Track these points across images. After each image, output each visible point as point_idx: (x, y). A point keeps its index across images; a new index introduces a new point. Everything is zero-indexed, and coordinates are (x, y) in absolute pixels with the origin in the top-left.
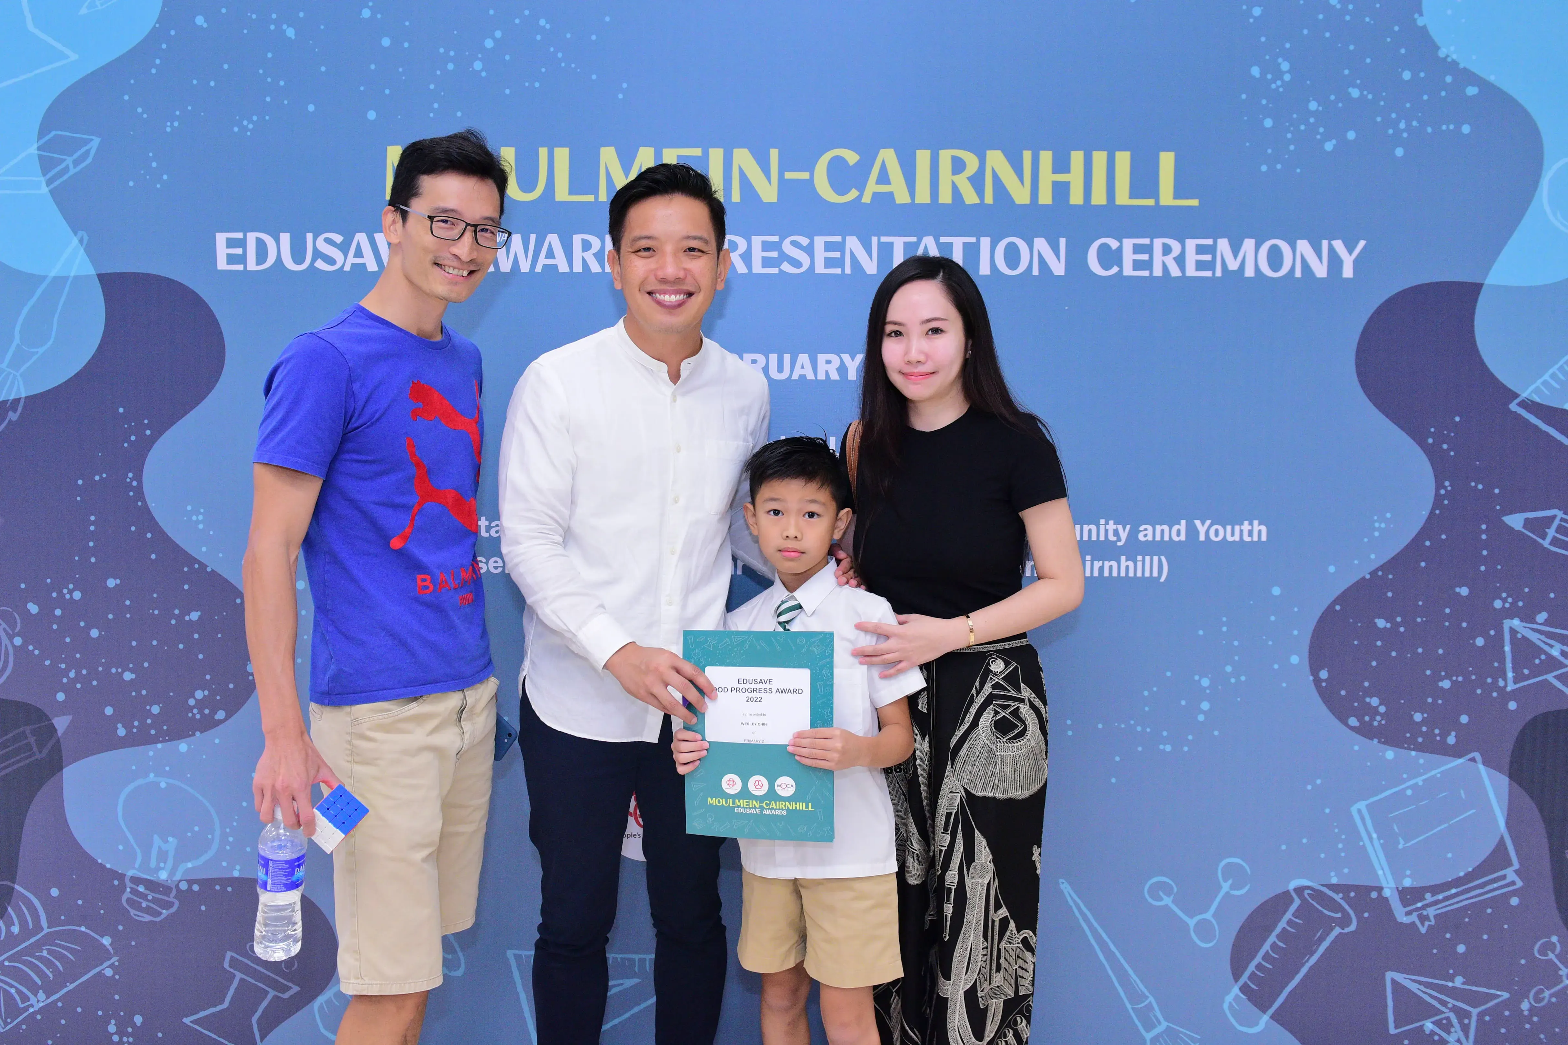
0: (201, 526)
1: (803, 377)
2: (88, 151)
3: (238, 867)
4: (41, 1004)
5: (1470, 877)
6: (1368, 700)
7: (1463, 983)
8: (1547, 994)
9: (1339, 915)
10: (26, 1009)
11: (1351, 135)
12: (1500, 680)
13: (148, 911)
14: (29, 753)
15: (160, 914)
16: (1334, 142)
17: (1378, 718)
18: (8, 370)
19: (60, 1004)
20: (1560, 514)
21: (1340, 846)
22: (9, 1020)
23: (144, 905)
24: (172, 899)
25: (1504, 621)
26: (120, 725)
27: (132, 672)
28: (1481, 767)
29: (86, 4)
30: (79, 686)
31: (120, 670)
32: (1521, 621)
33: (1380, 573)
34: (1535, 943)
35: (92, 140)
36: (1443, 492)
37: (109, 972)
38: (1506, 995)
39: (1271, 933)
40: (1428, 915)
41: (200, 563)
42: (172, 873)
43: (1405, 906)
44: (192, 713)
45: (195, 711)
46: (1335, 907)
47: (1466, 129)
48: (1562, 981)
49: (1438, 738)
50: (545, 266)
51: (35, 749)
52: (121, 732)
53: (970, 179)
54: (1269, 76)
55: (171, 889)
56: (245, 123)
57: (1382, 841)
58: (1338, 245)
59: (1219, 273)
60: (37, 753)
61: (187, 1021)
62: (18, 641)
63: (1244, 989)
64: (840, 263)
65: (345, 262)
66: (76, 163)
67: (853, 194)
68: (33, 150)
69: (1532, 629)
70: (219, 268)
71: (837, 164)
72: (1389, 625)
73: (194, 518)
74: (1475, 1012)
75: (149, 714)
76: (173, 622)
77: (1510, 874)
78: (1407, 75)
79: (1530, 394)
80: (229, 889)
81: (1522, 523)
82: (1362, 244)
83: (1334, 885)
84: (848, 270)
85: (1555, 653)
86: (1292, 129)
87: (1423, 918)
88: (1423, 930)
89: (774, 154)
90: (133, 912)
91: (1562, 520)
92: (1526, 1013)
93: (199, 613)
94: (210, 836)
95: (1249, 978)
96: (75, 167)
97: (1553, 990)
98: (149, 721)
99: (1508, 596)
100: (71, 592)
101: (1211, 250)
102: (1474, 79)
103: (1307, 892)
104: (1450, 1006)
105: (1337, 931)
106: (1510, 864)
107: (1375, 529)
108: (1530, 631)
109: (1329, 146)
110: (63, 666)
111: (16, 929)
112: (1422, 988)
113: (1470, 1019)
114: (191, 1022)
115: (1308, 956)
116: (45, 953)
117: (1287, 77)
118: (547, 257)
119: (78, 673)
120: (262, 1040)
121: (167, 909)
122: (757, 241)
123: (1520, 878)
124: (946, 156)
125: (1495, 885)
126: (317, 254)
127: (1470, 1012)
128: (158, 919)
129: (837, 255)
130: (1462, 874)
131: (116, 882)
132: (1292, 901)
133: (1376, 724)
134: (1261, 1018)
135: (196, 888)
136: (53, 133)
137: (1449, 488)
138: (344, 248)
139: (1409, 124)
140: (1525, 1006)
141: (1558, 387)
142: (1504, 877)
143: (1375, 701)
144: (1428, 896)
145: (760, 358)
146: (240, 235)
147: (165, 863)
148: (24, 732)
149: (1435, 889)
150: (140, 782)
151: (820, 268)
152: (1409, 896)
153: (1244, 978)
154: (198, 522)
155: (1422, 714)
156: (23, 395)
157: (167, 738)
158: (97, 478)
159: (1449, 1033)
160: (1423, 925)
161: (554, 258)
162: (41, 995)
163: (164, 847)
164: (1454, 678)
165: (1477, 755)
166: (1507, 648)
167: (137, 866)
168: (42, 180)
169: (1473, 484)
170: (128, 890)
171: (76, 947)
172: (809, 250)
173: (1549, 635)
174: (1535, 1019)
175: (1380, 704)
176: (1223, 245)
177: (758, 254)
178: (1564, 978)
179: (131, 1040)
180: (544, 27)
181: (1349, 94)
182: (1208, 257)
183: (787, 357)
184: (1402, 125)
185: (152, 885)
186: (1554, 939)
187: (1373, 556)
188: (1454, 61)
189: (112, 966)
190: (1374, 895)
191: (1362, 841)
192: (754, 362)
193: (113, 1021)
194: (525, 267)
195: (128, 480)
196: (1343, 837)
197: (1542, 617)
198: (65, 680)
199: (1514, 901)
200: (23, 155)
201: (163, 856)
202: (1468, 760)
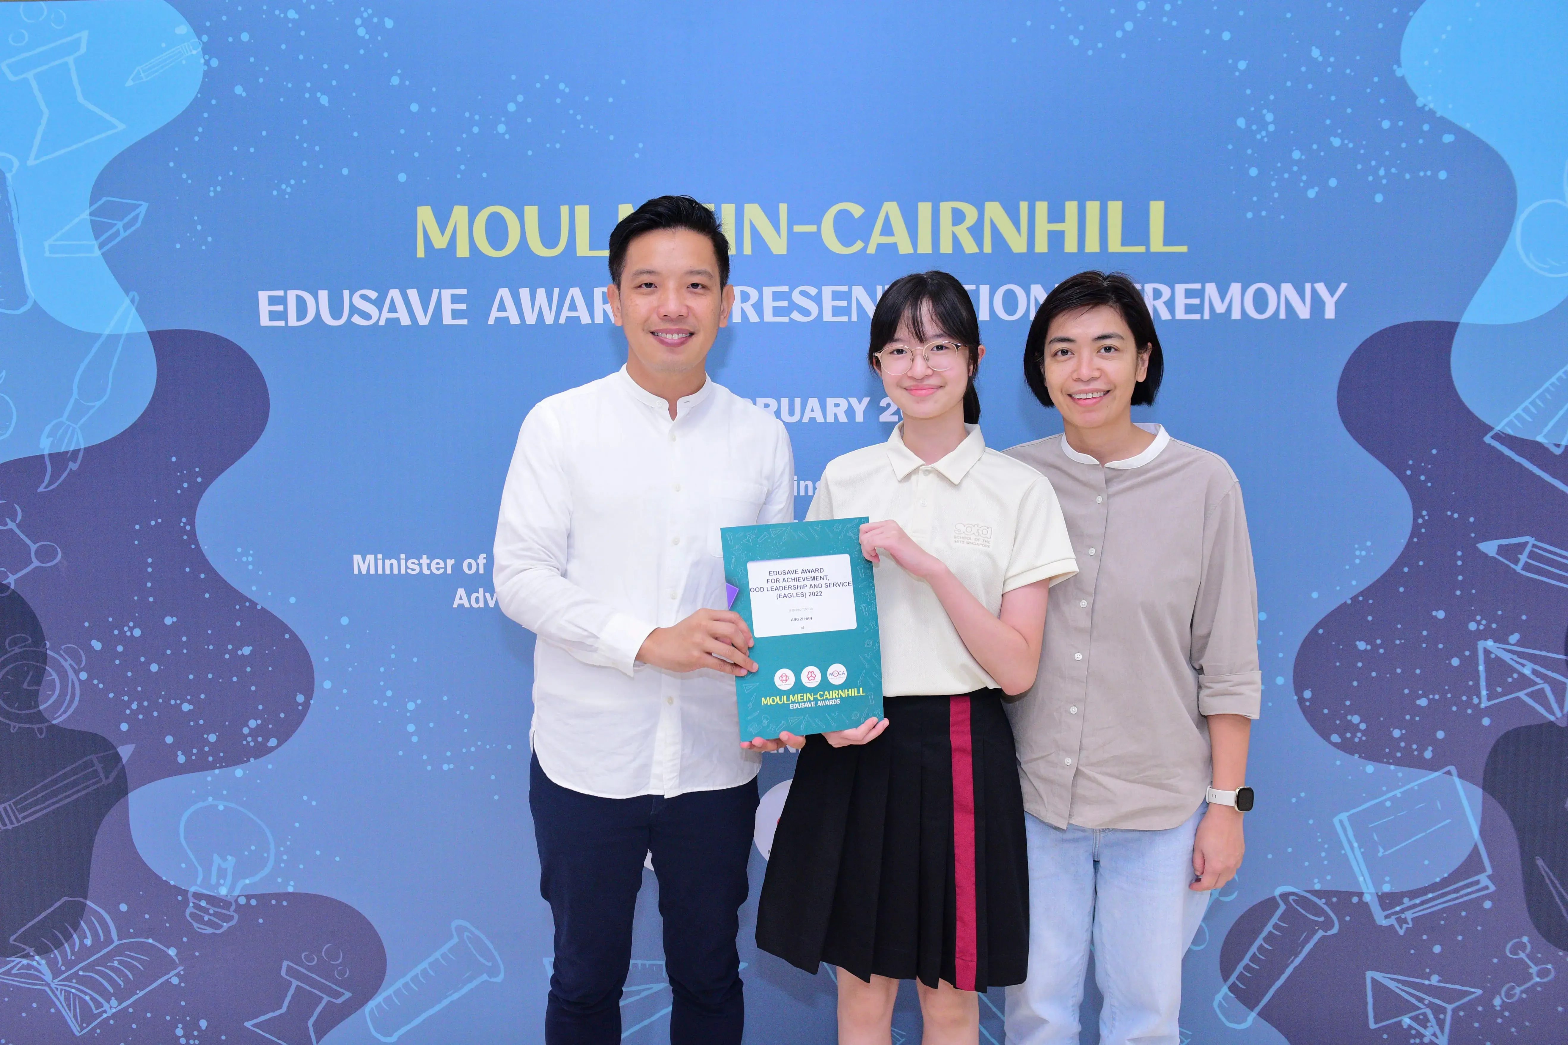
0: (250, 567)
1: (812, 420)
2: (138, 215)
3: (292, 883)
4: (114, 1011)
5: (1445, 882)
6: (1349, 717)
7: (1439, 981)
8: (1518, 990)
9: (1322, 919)
10: (100, 1014)
11: (1333, 182)
12: (1474, 697)
13: (210, 924)
14: (97, 779)
15: (222, 926)
16: (1316, 189)
17: (1359, 735)
18: (68, 423)
19: (131, 1010)
20: (1531, 540)
21: (1323, 854)
22: (84, 1025)
23: (206, 918)
24: (231, 913)
25: (1478, 642)
26: (179, 753)
27: (189, 702)
28: (1457, 780)
29: (132, 76)
30: (141, 717)
31: (178, 702)
32: (1495, 642)
33: (1361, 599)
34: (1506, 943)
35: (140, 205)
36: (1420, 521)
37: (175, 981)
38: (1479, 992)
39: (1258, 937)
40: (1406, 918)
41: (250, 601)
42: (232, 888)
43: (1384, 910)
44: (247, 740)
45: (249, 739)
46: (1319, 911)
47: (1443, 175)
48: (1533, 979)
49: (1416, 753)
50: (567, 317)
51: (102, 775)
52: (181, 759)
53: (970, 229)
54: (1254, 127)
55: (230, 904)
56: (284, 186)
57: (1362, 850)
58: (1321, 287)
59: (1207, 316)
60: (104, 779)
61: (248, 1024)
62: (83, 676)
63: (1233, 988)
64: (846, 311)
65: (379, 317)
66: (126, 227)
67: (859, 245)
68: (85, 215)
69: (1504, 649)
70: (262, 324)
71: (843, 218)
72: (1369, 647)
73: (244, 559)
74: (1450, 1007)
75: (207, 742)
76: (227, 656)
77: (1484, 879)
78: (1386, 124)
79: (1503, 427)
80: (285, 903)
81: (1495, 549)
82: (1343, 286)
83: (1318, 891)
84: (854, 318)
85: (1527, 671)
86: (1276, 177)
87: (1401, 921)
88: (1401, 932)
89: (783, 208)
90: (195, 925)
91: (1534, 546)
92: (1498, 1008)
93: (251, 648)
94: (265, 855)
95: (1237, 979)
96: (125, 231)
97: (1523, 988)
98: (207, 749)
99: (1481, 620)
100: (131, 629)
101: (1200, 294)
102: (1450, 127)
103: (1291, 898)
104: (1426, 1002)
105: (1320, 933)
106: (1484, 870)
107: (1357, 557)
108: (1503, 650)
109: (1311, 193)
110: (126, 698)
111: (88, 942)
112: (1400, 986)
113: (1445, 1013)
114: (251, 1026)
115: (1293, 957)
116: (116, 964)
117: (1271, 128)
118: (569, 310)
119: (140, 705)
120: (317, 1042)
121: (227, 923)
122: (768, 291)
123: (1494, 884)
124: (946, 208)
125: (1469, 890)
126: (354, 310)
127: (1445, 1008)
128: (219, 932)
129: (844, 303)
130: (1438, 880)
131: (180, 898)
132: (1277, 906)
133: (1357, 740)
134: (1248, 1015)
135: (253, 902)
136: (104, 199)
137: (1426, 518)
138: (379, 303)
139: (1387, 171)
140: (1497, 1002)
141: (1529, 419)
142: (1478, 882)
143: (1356, 719)
144: (1406, 900)
145: (772, 402)
146: (280, 293)
147: (225, 879)
148: (91, 760)
149: (1413, 894)
150: (201, 805)
151: (828, 317)
152: (1388, 900)
153: (1233, 978)
154: (248, 563)
155: (1401, 730)
156: (82, 447)
157: (224, 764)
158: (153, 523)
159: (1425, 1027)
160: (1401, 928)
161: (576, 310)
162: (114, 1002)
163: (224, 865)
164: (1431, 697)
165: (1452, 768)
166: (1481, 668)
167: (199, 881)
168: (95, 244)
169: (1449, 513)
170: (191, 905)
171: (145, 958)
172: (818, 300)
173: (1521, 655)
174: (1507, 1014)
175: (1361, 722)
176: (1211, 289)
177: (769, 304)
178: (1534, 975)
179: (197, 1042)
180: (563, 91)
181: (1331, 143)
182: (1196, 301)
183: (798, 401)
184: (1382, 172)
185: (213, 900)
186: (1525, 939)
187: (1354, 583)
188: (1430, 109)
189: (177, 975)
190: (1355, 900)
191: (1344, 849)
192: (767, 406)
193: (180, 1026)
194: (549, 319)
195: (182, 524)
196: (1326, 846)
197: (1514, 638)
198: (128, 712)
199: (1488, 905)
200: (77, 220)
201: (222, 873)
202: (1444, 773)
